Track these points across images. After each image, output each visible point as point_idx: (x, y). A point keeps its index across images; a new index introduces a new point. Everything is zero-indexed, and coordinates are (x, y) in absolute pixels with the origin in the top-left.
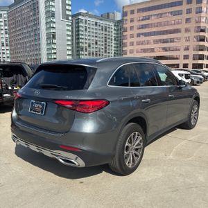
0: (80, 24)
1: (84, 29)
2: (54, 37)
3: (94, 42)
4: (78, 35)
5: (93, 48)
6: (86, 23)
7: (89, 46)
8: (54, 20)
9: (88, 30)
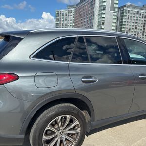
0: (124, 14)
1: (126, 17)
2: (103, 24)
3: (134, 28)
4: (122, 22)
5: (133, 32)
6: (129, 13)
7: (130, 30)
8: (104, 12)
9: (130, 18)
